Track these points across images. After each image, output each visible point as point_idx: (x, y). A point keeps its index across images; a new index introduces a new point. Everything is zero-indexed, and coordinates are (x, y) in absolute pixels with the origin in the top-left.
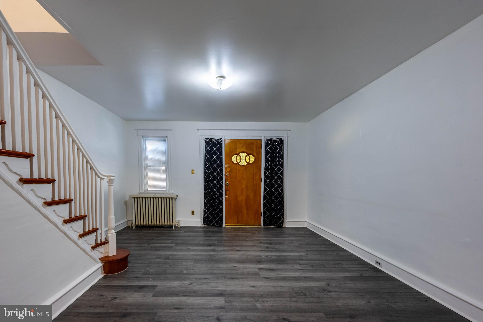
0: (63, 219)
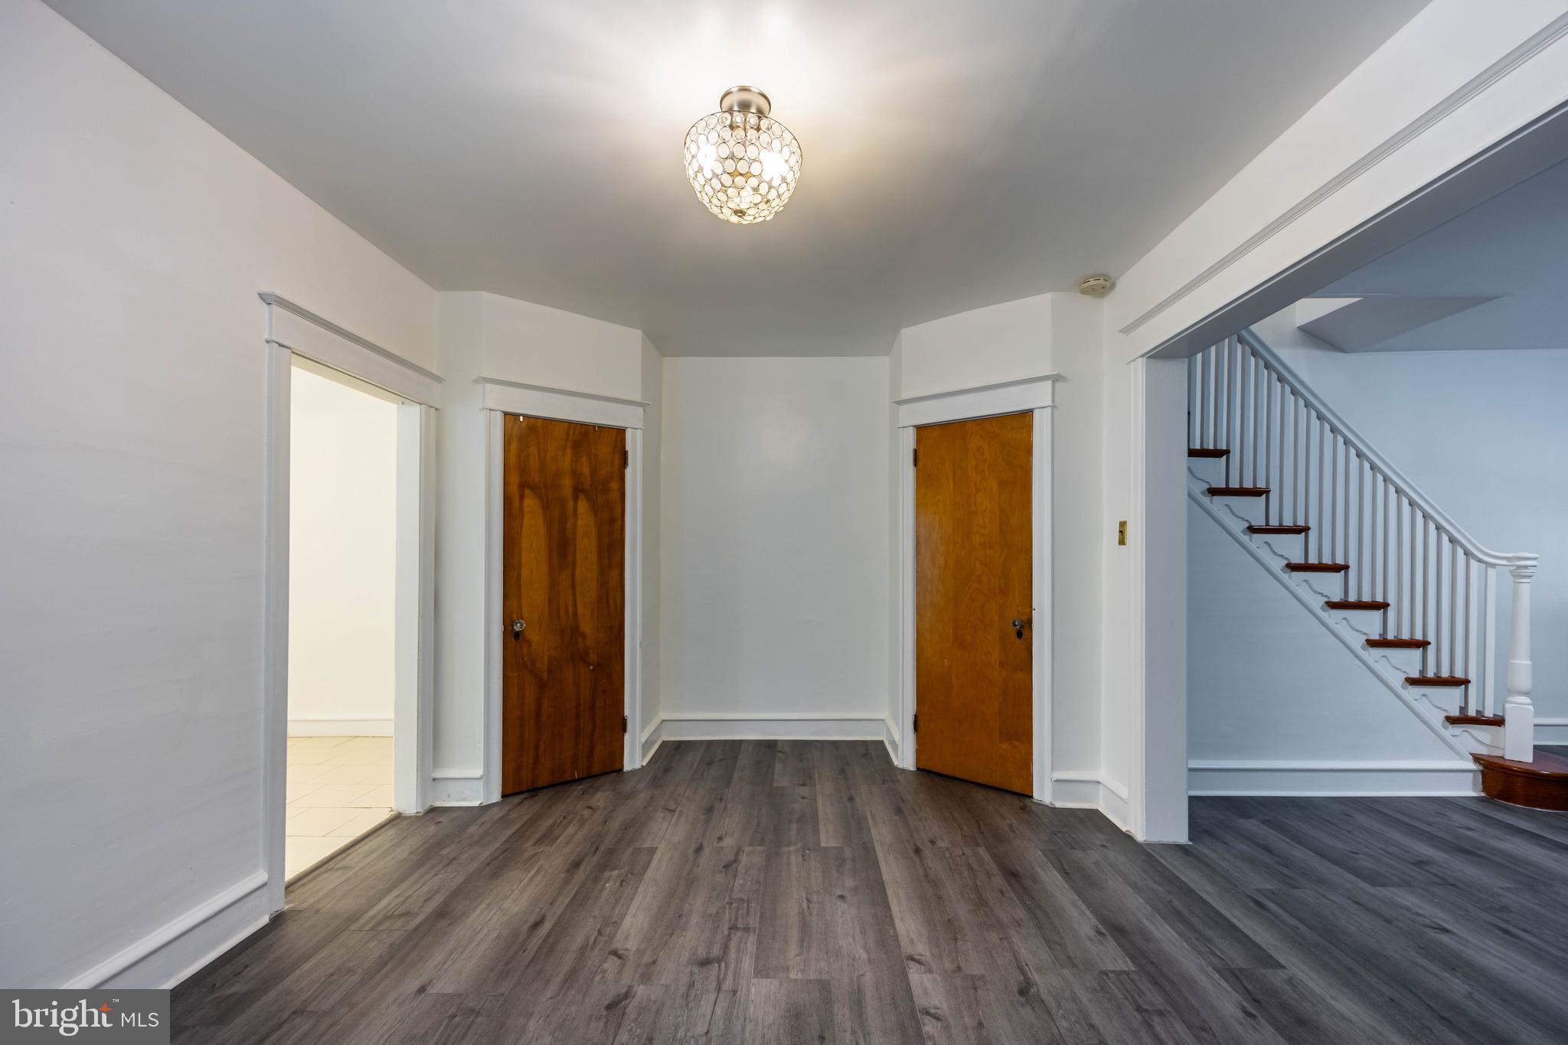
0: (1366, 638)
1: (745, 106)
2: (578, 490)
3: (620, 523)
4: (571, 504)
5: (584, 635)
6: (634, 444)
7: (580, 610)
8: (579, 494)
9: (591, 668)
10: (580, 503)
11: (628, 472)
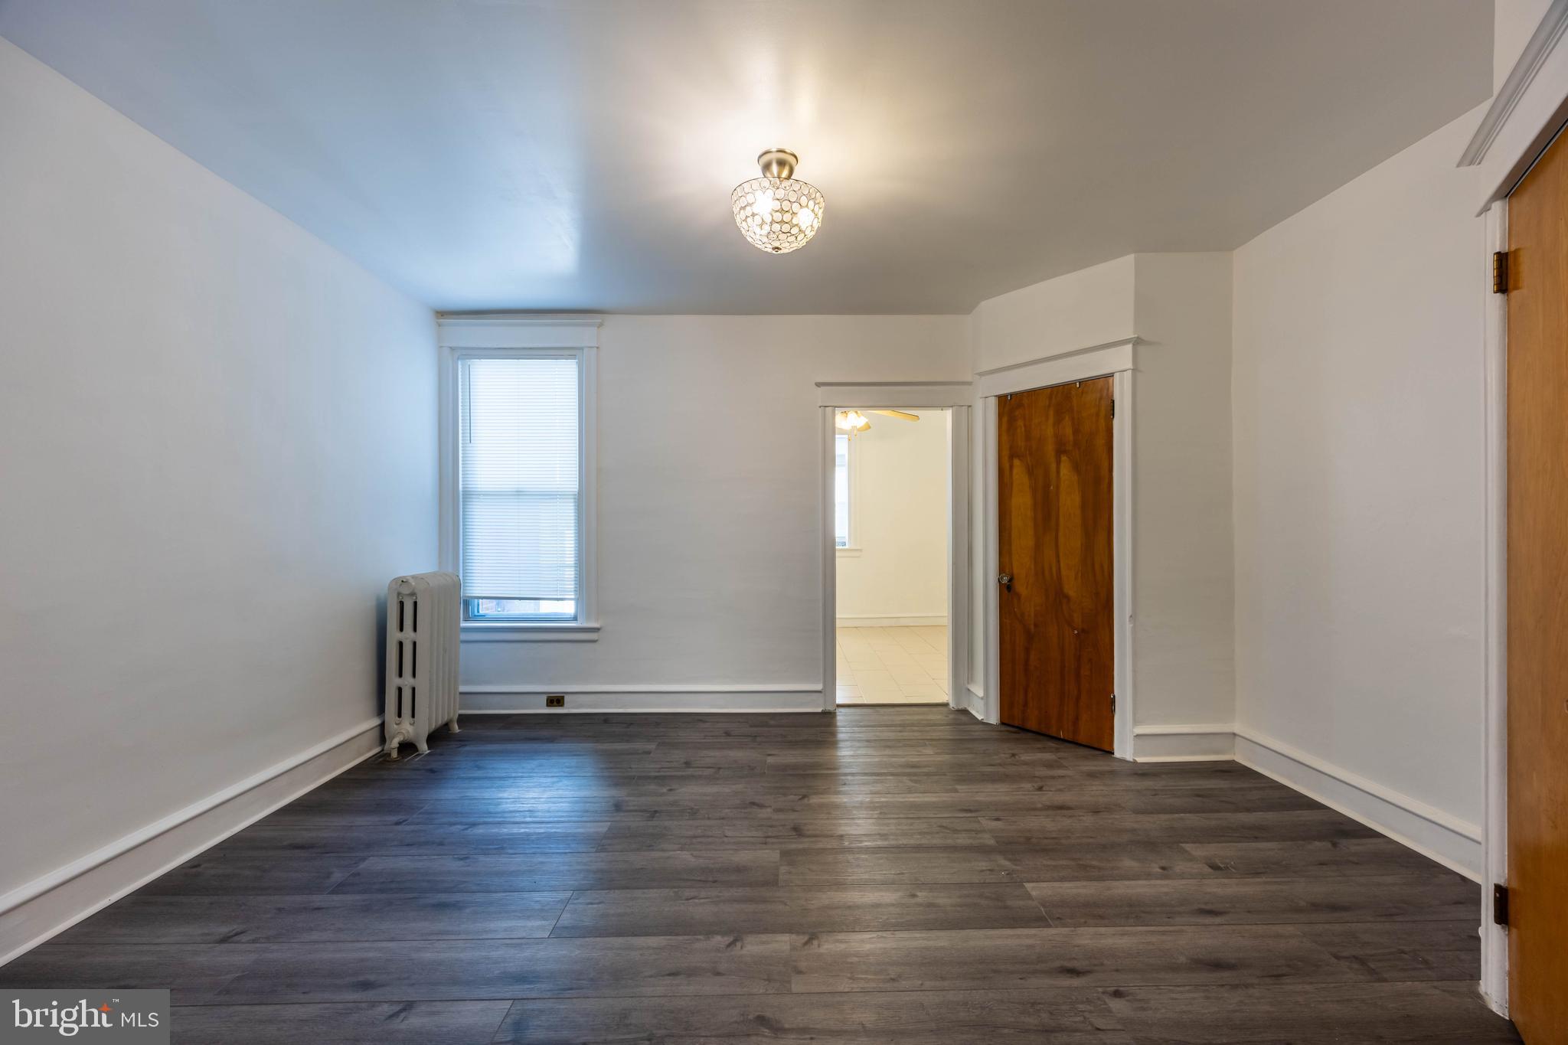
1: (781, 163)
2: (1060, 451)
3: (1106, 481)
4: (1053, 466)
5: (1068, 598)
6: (1122, 393)
7: (1064, 572)
8: (1062, 456)
9: (1076, 632)
10: (1062, 465)
11: (1116, 422)
